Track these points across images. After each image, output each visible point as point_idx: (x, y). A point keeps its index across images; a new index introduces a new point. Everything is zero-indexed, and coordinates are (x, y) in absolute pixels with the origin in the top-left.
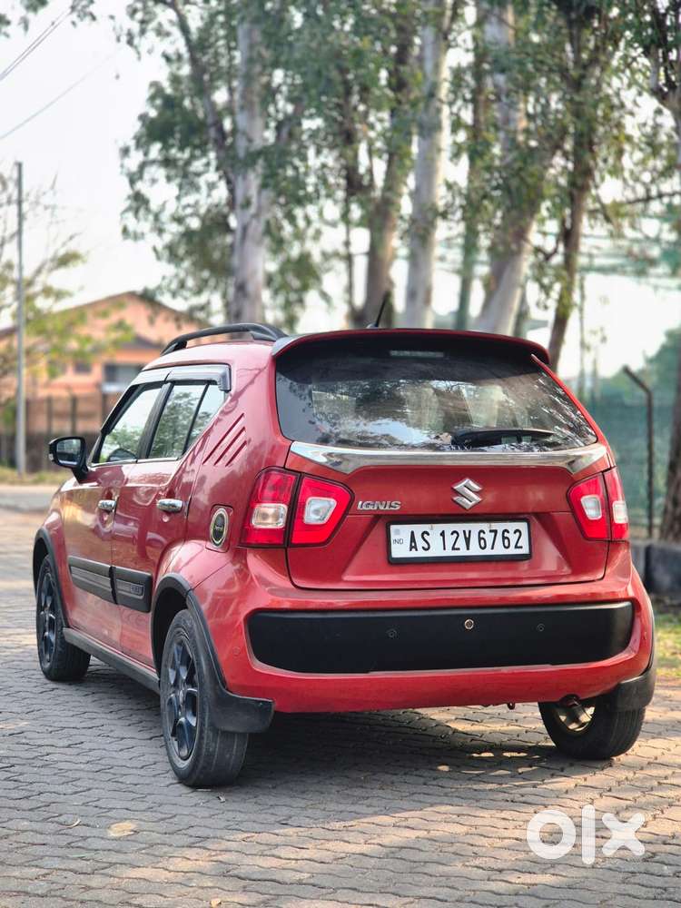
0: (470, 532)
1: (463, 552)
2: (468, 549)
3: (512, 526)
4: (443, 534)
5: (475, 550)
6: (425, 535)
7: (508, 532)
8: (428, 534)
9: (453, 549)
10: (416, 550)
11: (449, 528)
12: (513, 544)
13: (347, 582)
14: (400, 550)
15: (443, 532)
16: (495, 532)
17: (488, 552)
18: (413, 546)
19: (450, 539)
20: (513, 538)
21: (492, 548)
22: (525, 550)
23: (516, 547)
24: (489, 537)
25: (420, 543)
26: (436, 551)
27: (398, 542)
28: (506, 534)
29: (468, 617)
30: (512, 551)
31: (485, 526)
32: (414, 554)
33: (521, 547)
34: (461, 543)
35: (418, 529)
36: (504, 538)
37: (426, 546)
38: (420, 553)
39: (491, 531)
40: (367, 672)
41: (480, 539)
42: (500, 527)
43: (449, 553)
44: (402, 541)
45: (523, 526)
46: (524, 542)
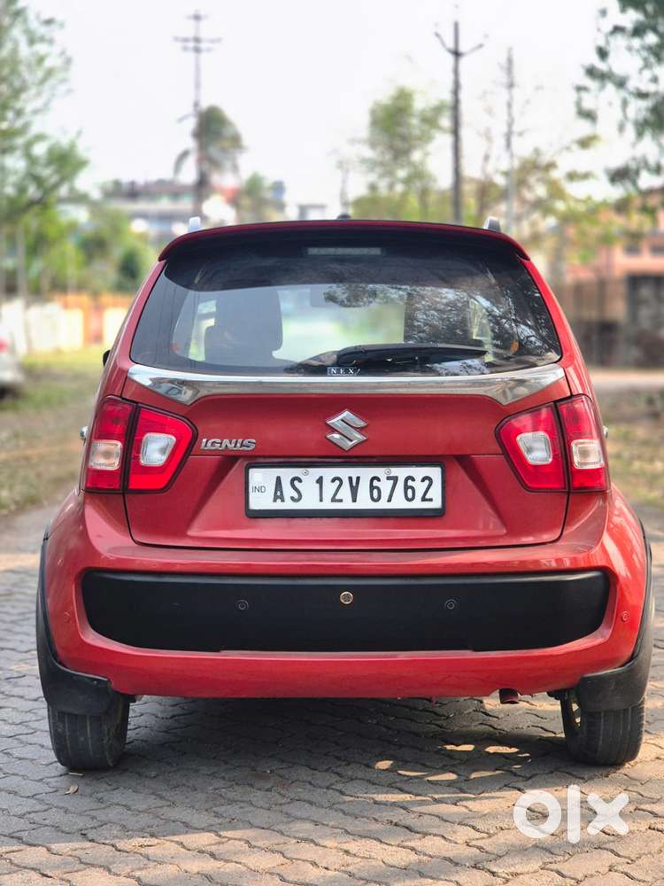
0: (358, 478)
1: (347, 504)
2: (354, 500)
3: (419, 472)
4: (320, 481)
5: (364, 502)
6: (296, 483)
7: (413, 479)
8: (300, 481)
9: (334, 500)
10: (283, 501)
11: (328, 473)
12: (419, 495)
13: (193, 538)
14: (260, 500)
15: (321, 478)
16: (395, 479)
17: (383, 505)
18: (279, 496)
19: (329, 488)
20: (420, 487)
21: (389, 500)
22: (437, 503)
23: (424, 499)
24: (386, 486)
25: (288, 491)
26: (310, 502)
27: (260, 489)
28: (410, 483)
29: (347, 588)
30: (417, 504)
31: (380, 472)
32: (279, 506)
33: (431, 500)
34: (345, 492)
35: (287, 474)
36: (406, 487)
37: (296, 496)
38: (288, 505)
39: (388, 478)
40: (218, 650)
41: (372, 488)
42: (401, 472)
43: (327, 505)
44: (263, 488)
45: (435, 473)
46: (436, 493)
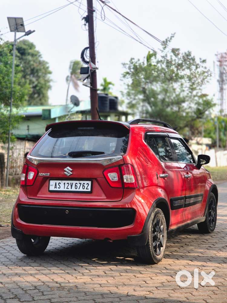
0: (73, 183)
1: (70, 190)
2: (71, 189)
3: (86, 182)
4: (64, 184)
5: (74, 189)
6: (59, 184)
7: (85, 184)
8: (60, 184)
9: (67, 188)
11: (66, 182)
12: (86, 188)
13: (38, 197)
16: (81, 184)
17: (77, 190)
18: (56, 187)
19: (66, 185)
20: (86, 186)
21: (79, 189)
23: (87, 189)
24: (78, 185)
25: (58, 186)
26: (62, 189)
27: (52, 185)
28: (84, 185)
29: (67, 210)
30: (85, 190)
31: (78, 182)
32: (55, 189)
33: (88, 189)
34: (70, 187)
35: (58, 182)
36: (83, 186)
37: (59, 187)
38: (57, 189)
39: (79, 183)
41: (75, 186)
42: (82, 182)
43: (66, 189)
44: (53, 185)
45: (90, 182)
46: (89, 187)
